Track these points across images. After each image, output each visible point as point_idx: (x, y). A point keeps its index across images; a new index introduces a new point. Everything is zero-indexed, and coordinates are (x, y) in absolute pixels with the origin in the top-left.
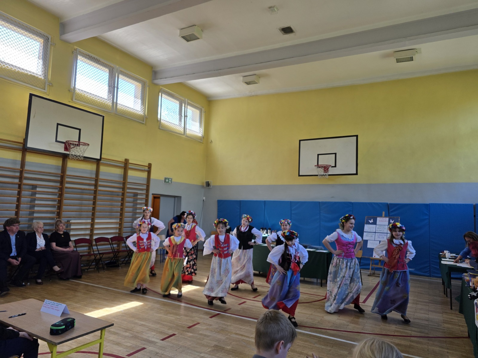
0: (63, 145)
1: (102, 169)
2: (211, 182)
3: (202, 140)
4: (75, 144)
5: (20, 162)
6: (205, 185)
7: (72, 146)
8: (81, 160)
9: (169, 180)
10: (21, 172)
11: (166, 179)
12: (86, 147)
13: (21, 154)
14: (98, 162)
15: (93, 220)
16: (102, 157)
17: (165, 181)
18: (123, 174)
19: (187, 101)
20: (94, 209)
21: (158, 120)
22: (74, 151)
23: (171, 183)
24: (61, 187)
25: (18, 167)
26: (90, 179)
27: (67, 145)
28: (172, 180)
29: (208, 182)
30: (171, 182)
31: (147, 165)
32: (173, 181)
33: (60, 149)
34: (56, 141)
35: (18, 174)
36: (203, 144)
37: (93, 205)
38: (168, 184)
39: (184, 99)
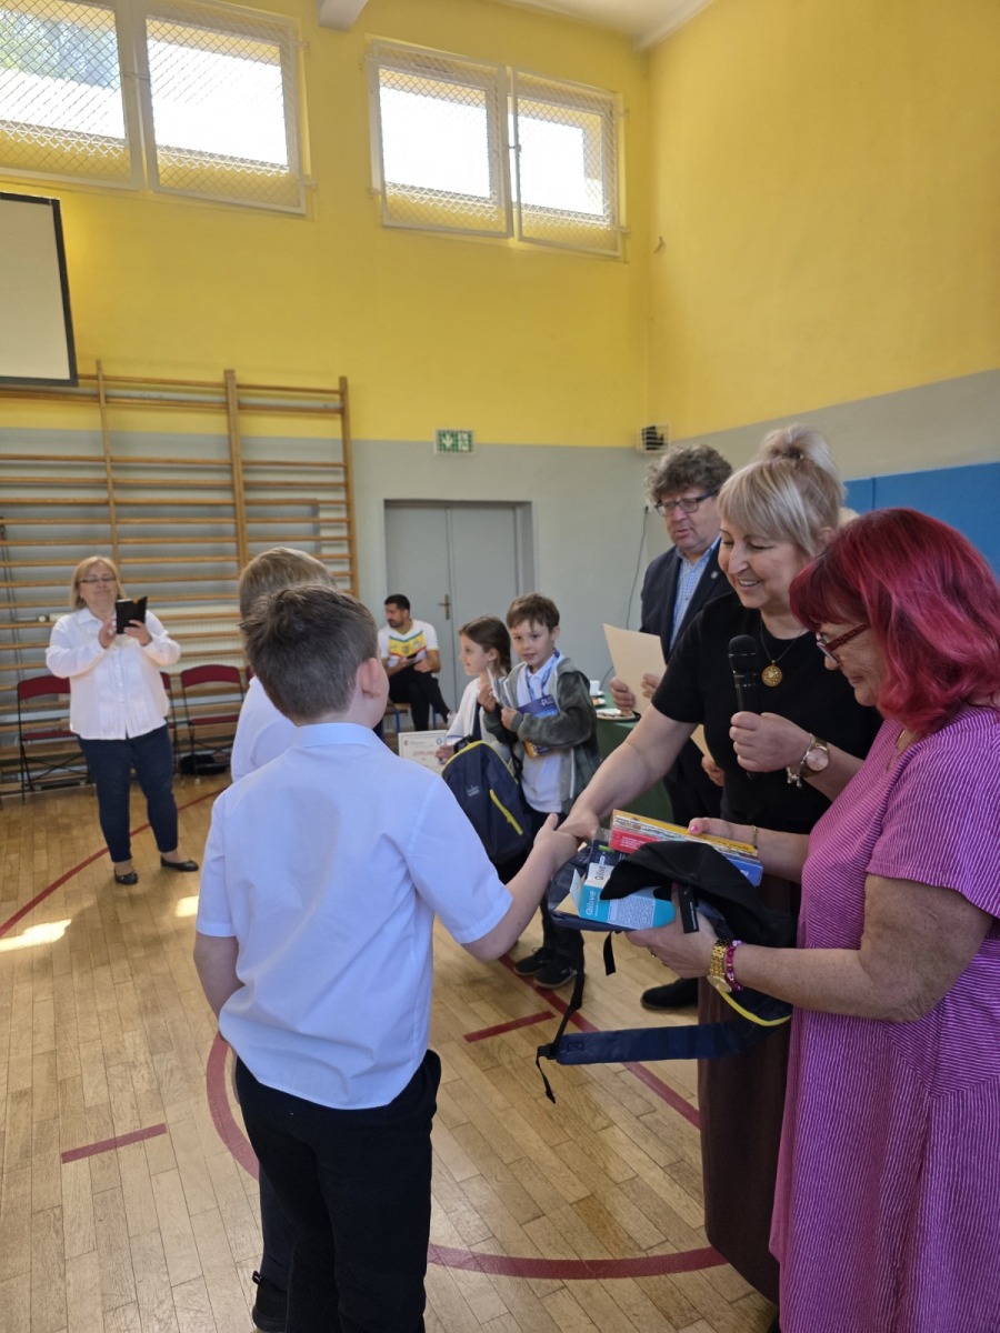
2: (667, 428)
3: (620, 248)
6: (640, 445)
9: (459, 437)
11: (442, 435)
17: (442, 447)
18: (225, 431)
19: (515, 76)
21: (370, 191)
23: (470, 450)
28: (470, 436)
29: (653, 428)
30: (470, 446)
31: (335, 386)
32: (476, 440)
36: (625, 262)
38: (456, 454)
39: (495, 69)
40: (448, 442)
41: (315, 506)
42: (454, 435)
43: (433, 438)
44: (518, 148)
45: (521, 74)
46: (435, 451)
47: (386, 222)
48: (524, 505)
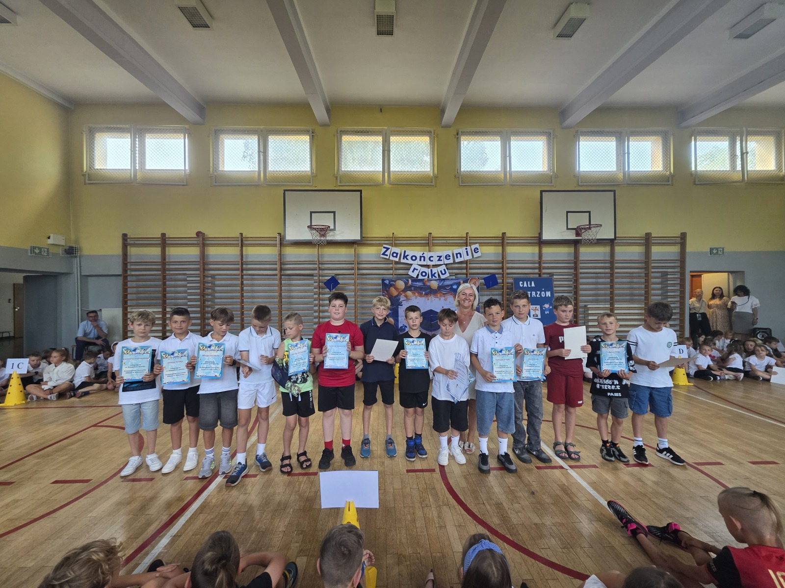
0: (574, 231)
1: (618, 249)
4: (587, 228)
5: (538, 255)
7: (583, 231)
8: (595, 243)
9: (719, 250)
10: (540, 263)
11: (712, 249)
12: (598, 228)
13: (538, 247)
14: (611, 242)
15: (612, 304)
16: (617, 236)
17: (711, 253)
18: (644, 251)
19: (746, 130)
20: (612, 293)
21: (691, 174)
22: (586, 236)
23: (723, 254)
24: (575, 272)
25: (537, 258)
26: (604, 261)
27: (578, 231)
28: (723, 249)
31: (680, 235)
32: (726, 250)
33: (572, 236)
34: (568, 229)
35: (537, 265)
37: (611, 289)
38: (717, 255)
39: (739, 129)
40: (715, 251)
41: (666, 274)
42: (717, 249)
43: (709, 250)
44: (747, 153)
45: (749, 129)
46: (709, 255)
47: (697, 183)
48: (743, 272)
